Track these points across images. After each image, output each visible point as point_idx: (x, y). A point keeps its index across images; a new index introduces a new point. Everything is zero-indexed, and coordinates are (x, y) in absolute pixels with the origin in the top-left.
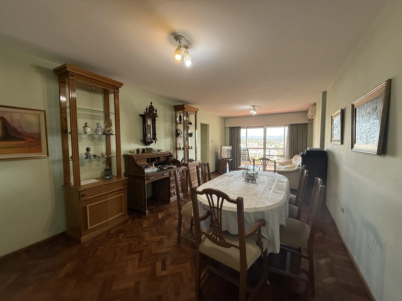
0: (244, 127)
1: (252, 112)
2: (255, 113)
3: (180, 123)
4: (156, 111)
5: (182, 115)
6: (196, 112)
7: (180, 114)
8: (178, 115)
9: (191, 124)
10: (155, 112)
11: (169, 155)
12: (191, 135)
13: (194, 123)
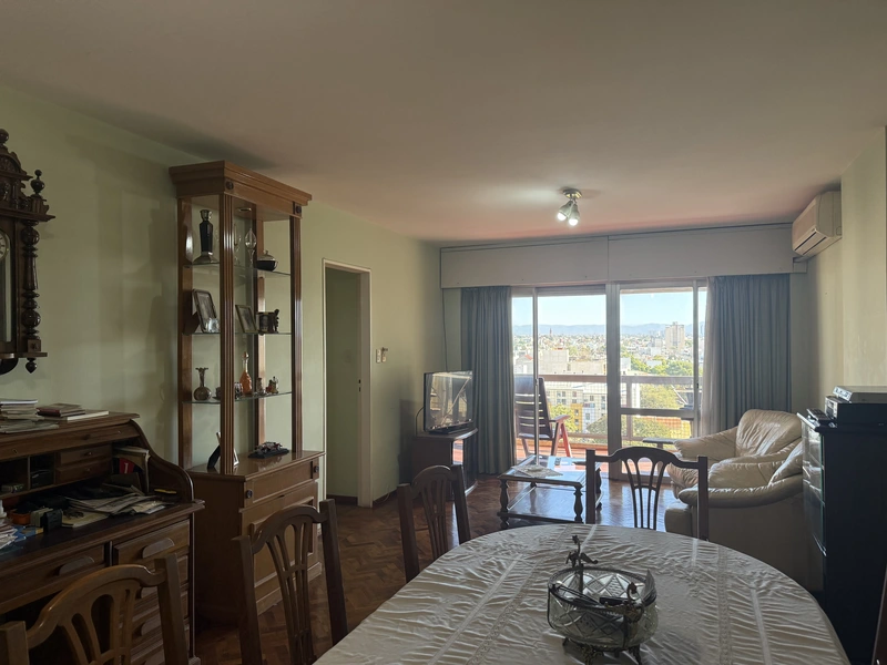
0: (523, 291)
1: (561, 217)
2: (573, 222)
3: (204, 260)
4: (38, 186)
5: (214, 219)
6: (297, 210)
7: (204, 214)
8: (196, 219)
9: (269, 266)
10: (28, 191)
11: (120, 436)
12: (270, 323)
13: (283, 265)
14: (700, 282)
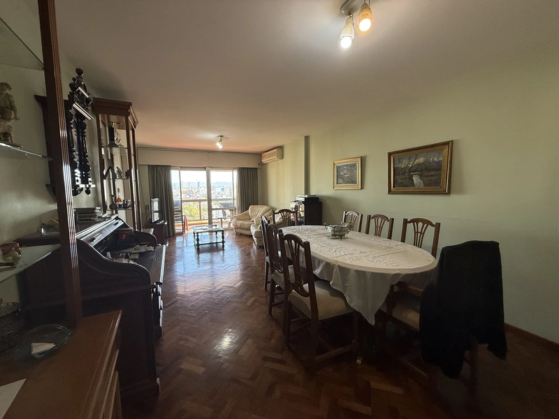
0: (176, 168)
3: (113, 145)
7: (110, 123)
14: (235, 169)
